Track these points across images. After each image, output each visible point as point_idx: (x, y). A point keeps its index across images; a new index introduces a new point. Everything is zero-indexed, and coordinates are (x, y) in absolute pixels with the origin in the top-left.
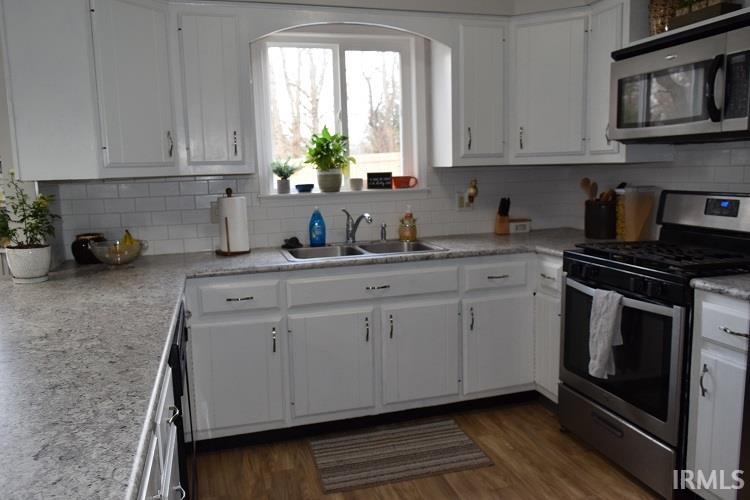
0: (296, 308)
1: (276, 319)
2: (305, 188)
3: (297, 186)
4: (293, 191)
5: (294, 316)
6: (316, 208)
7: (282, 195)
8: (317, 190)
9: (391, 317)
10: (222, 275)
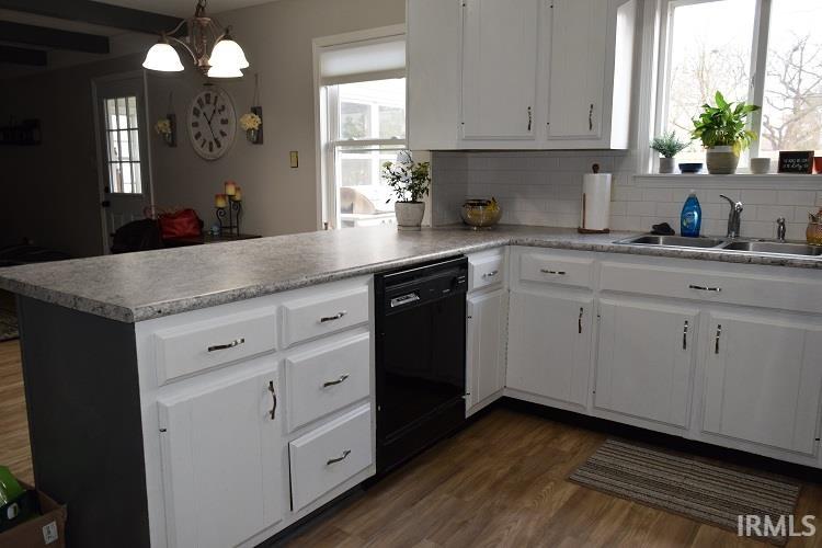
0: (606, 292)
1: (586, 299)
2: (690, 168)
3: (681, 166)
4: (677, 171)
5: (607, 301)
6: (692, 191)
7: (663, 175)
8: (704, 171)
9: (719, 327)
10: (539, 246)
